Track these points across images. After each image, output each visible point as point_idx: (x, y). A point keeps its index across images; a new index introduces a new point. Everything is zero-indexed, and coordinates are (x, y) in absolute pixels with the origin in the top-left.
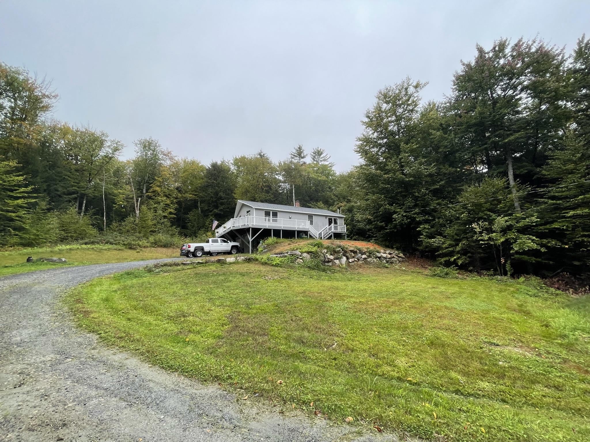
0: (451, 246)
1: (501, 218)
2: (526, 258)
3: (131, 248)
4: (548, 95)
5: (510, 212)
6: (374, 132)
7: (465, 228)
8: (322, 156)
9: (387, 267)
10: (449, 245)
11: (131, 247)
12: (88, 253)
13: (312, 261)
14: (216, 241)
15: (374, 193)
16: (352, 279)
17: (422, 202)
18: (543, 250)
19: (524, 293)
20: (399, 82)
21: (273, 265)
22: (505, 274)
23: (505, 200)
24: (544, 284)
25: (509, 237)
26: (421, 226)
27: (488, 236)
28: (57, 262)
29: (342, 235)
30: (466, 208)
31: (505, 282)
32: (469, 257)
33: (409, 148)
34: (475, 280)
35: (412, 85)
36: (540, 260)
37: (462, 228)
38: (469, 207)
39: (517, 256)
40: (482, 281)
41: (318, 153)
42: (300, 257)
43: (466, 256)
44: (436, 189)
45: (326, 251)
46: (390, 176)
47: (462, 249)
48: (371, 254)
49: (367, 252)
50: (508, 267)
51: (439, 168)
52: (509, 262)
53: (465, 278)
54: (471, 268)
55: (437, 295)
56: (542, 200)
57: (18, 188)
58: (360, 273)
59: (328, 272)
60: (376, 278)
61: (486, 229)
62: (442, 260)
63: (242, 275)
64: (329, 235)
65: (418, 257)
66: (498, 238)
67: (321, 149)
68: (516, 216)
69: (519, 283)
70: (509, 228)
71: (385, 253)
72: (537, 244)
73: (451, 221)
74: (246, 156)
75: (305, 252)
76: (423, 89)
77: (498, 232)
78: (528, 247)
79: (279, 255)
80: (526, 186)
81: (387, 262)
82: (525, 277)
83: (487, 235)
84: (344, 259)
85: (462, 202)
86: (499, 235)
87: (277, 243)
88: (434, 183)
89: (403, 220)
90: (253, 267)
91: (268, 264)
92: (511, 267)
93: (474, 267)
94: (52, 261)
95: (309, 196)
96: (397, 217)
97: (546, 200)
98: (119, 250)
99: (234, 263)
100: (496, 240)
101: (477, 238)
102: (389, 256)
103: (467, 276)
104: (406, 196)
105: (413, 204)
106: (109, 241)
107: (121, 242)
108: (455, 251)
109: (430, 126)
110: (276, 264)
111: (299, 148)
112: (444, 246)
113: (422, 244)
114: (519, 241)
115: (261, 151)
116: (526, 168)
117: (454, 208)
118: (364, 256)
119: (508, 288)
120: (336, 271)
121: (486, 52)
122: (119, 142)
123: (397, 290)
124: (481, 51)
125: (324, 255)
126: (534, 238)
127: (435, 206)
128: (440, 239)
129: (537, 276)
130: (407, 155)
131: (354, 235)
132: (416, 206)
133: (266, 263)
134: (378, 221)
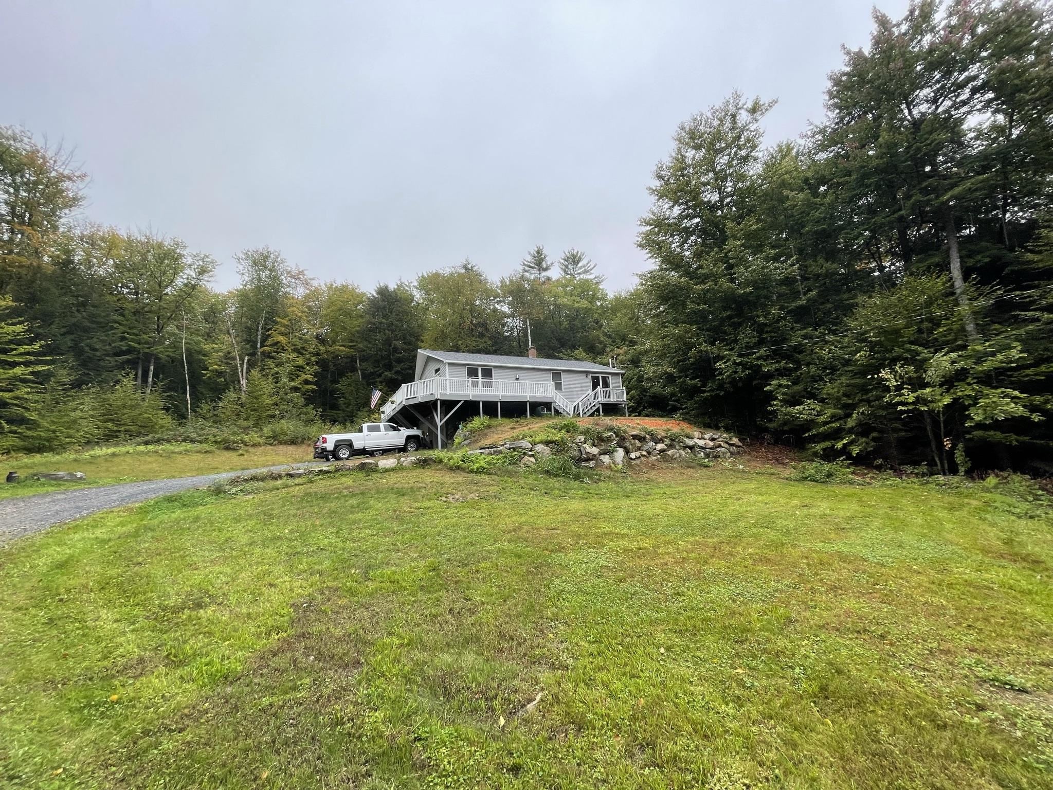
0: (834, 418)
1: (943, 356)
2: (998, 436)
3: (227, 449)
4: (1033, 93)
5: (960, 342)
6: (673, 206)
7: (863, 381)
8: (580, 264)
9: (707, 466)
10: (833, 416)
11: (228, 446)
12: (145, 461)
13: (554, 460)
14: (377, 429)
15: (676, 322)
16: (633, 492)
17: (773, 334)
18: (1036, 417)
19: (1003, 511)
20: (719, 104)
21: (472, 471)
22: (954, 470)
23: (948, 319)
24: (1039, 489)
25: (960, 394)
26: (773, 383)
27: (915, 395)
28: (66, 480)
29: (618, 408)
30: (865, 340)
31: (957, 487)
32: (874, 439)
33: (742, 230)
34: (891, 485)
35: (745, 107)
36: (1027, 439)
37: (858, 380)
38: (870, 337)
39: (978, 433)
40: (904, 488)
41: (574, 259)
42: (530, 453)
43: (868, 437)
44: (801, 307)
45: (582, 438)
46: (707, 286)
47: (860, 424)
48: (674, 440)
49: (666, 437)
50: (959, 456)
51: (806, 266)
52: (960, 446)
53: (868, 483)
54: (880, 461)
55: (816, 525)
56: (1030, 313)
57: (16, 347)
58: (653, 481)
59: (587, 480)
60: (684, 488)
61: (910, 382)
62: (818, 448)
63: (401, 493)
64: (594, 409)
65: (768, 443)
66: (938, 397)
67: (578, 252)
68: (973, 350)
69: (987, 488)
70: (961, 375)
71: (701, 438)
72: (1024, 406)
73: (834, 369)
74: (441, 272)
75: (541, 442)
76: (768, 114)
77: (935, 386)
78: (1003, 411)
79: (487, 451)
80: (992, 288)
81: (707, 455)
82: (997, 476)
83: (912, 392)
84: (620, 452)
85: (856, 329)
86: (938, 390)
87: (489, 427)
88: (796, 295)
89: (736, 372)
90: (429, 476)
91: (463, 470)
92: (967, 456)
93: (885, 459)
94: (55, 479)
95: (559, 340)
96: (723, 366)
97: (1038, 314)
98: (206, 452)
99: (393, 469)
100: (932, 402)
101: (891, 401)
102: (711, 444)
103: (872, 478)
104: (740, 324)
105: (754, 340)
106: (188, 437)
107: (211, 437)
108: (844, 429)
109: (783, 184)
110: (478, 469)
111: (538, 252)
112: (821, 419)
113: (776, 417)
114: (982, 402)
115: (467, 261)
116: (988, 253)
117: (839, 342)
118: (660, 446)
119: (966, 500)
120: (602, 478)
121: (894, 22)
122: (207, 257)
123: (726, 514)
124: (883, 22)
125: (579, 447)
126: (1017, 393)
127: (800, 341)
128: (813, 407)
129: (1023, 473)
130: (739, 243)
131: (645, 408)
132: (761, 343)
133: (458, 468)
134: (686, 377)
